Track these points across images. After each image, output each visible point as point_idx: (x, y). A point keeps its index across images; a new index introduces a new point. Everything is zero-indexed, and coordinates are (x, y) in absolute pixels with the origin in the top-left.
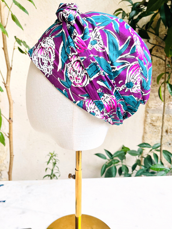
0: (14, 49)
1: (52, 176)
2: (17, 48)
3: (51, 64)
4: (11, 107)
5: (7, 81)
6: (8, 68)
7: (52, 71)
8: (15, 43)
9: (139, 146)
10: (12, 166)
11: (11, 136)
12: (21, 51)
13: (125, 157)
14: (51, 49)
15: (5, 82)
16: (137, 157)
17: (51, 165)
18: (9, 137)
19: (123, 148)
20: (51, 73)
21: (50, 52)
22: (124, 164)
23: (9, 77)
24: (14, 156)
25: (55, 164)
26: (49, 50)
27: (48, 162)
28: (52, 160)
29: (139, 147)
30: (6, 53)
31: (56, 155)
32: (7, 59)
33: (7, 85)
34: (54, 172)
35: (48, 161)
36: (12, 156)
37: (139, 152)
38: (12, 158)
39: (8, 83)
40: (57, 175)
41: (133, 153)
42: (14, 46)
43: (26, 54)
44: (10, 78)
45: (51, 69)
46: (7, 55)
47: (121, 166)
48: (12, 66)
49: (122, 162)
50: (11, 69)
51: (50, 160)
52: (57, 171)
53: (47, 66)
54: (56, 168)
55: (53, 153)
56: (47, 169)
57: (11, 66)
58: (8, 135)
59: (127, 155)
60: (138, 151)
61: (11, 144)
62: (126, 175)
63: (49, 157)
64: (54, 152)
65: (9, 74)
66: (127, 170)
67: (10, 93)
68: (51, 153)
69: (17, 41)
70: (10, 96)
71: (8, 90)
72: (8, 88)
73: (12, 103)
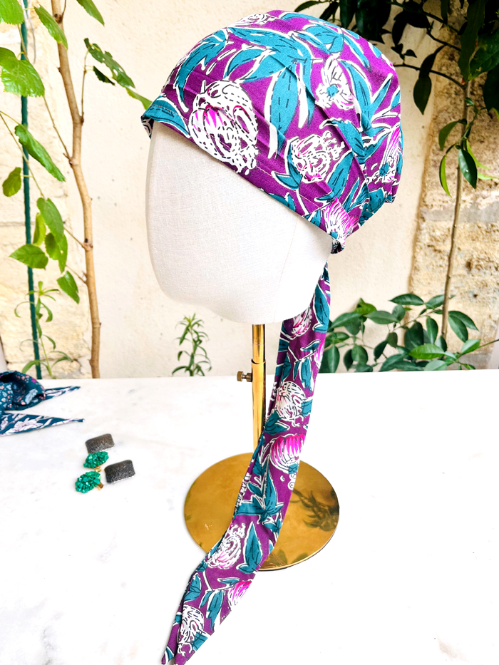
0: (85, 72)
1: (193, 369)
2: (92, 68)
3: (249, 143)
4: (88, 215)
5: (74, 151)
6: (73, 118)
7: (255, 160)
8: (85, 57)
9: (393, 301)
11: (91, 280)
12: (102, 77)
13: (364, 326)
14: (242, 109)
15: (71, 155)
16: (391, 325)
17: (188, 346)
18: (87, 283)
19: (359, 306)
20: (255, 164)
21: (240, 118)
22: (359, 343)
23: (77, 140)
24: (100, 324)
25: (197, 343)
26: (236, 114)
27: (182, 339)
28: (192, 334)
29: (394, 305)
30: (68, 82)
31: (200, 323)
32: (71, 97)
33: (75, 162)
34: (197, 360)
35: (181, 335)
36: (97, 326)
37: (397, 315)
38: (96, 330)
39: (77, 155)
40: (204, 367)
41: (382, 318)
42: (85, 66)
43: (113, 84)
44: (80, 145)
45: (253, 156)
46: (69, 87)
47: (351, 347)
48: (83, 113)
49: (355, 338)
50: (82, 121)
51: (185, 334)
52: (204, 359)
53: (241, 150)
54: (199, 351)
55: (193, 319)
56: (180, 353)
57: (81, 114)
58: (85, 279)
59: (369, 323)
60: (394, 312)
61: (93, 298)
62: (361, 368)
63: (184, 327)
64: (195, 315)
65: (78, 134)
66: (364, 356)
67: (83, 180)
68: (188, 317)
69: (90, 50)
70: (83, 188)
71: (79, 174)
72: (78, 169)
73: (90, 204)
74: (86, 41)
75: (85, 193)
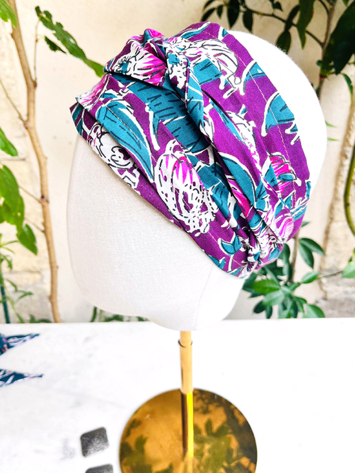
0: (37, 41)
5: (28, 115)
6: (27, 84)
8: (36, 27)
10: (56, 287)
23: (31, 104)
32: (24, 63)
39: (31, 118)
42: (37, 35)
44: (34, 108)
48: (36, 78)
50: (35, 84)
57: (34, 79)
65: (31, 97)
70: (38, 149)
71: (34, 136)
72: (33, 132)
73: (45, 164)
74: (38, 9)
75: (40, 154)
